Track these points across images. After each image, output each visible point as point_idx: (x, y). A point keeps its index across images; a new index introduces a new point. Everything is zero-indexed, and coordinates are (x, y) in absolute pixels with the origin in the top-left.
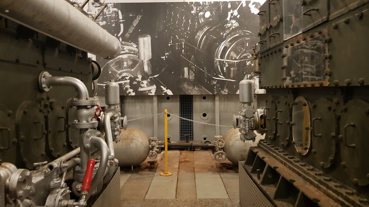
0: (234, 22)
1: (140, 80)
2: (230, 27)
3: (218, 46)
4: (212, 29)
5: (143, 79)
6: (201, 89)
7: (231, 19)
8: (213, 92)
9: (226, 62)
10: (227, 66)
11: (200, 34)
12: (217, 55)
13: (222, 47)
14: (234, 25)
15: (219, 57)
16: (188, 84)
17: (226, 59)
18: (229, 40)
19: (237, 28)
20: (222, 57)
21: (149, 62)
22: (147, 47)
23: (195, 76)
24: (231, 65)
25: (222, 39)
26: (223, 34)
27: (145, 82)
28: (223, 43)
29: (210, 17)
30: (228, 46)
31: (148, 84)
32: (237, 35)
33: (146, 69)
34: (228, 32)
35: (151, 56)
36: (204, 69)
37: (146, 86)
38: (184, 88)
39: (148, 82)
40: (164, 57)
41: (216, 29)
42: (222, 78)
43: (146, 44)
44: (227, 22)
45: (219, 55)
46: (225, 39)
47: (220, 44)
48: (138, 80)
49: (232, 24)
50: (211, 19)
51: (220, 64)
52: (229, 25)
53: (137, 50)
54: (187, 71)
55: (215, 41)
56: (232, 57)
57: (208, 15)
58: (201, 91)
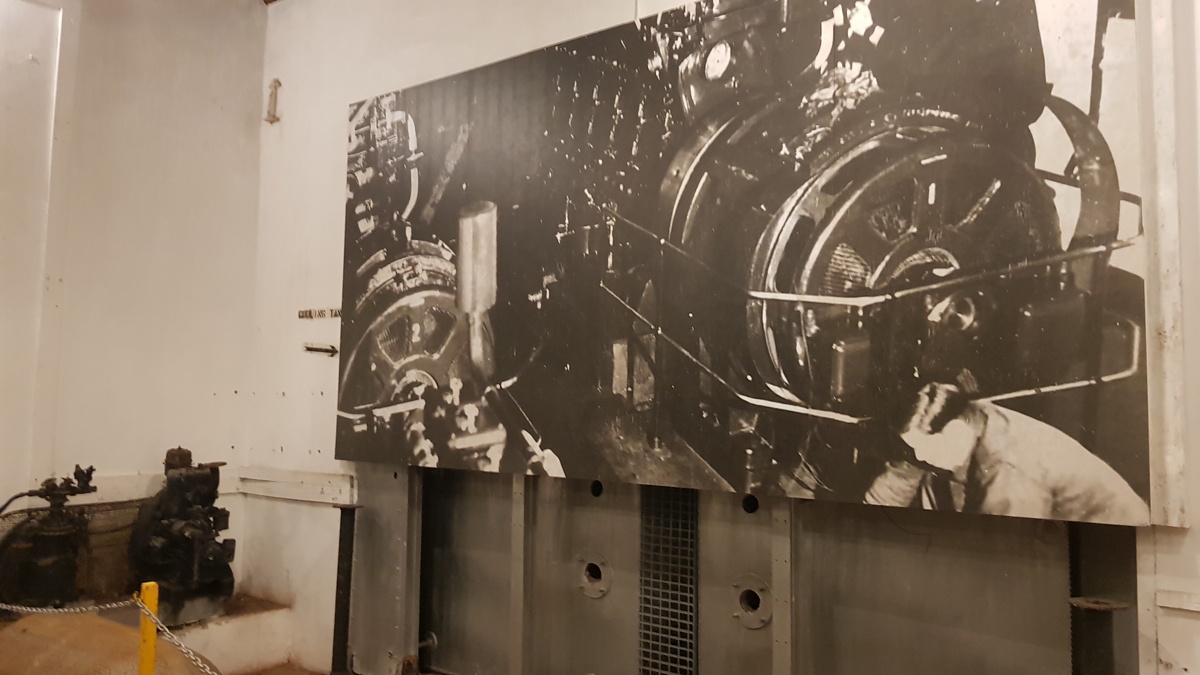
0: (851, 71)
1: (457, 403)
2: (831, 107)
3: (766, 222)
4: (737, 135)
5: (467, 396)
6: (682, 459)
7: (834, 58)
8: (738, 480)
9: (808, 305)
10: (814, 329)
11: (684, 169)
12: (759, 268)
13: (784, 227)
14: (852, 89)
15: (771, 282)
16: (627, 431)
17: (809, 292)
18: (821, 182)
19: (868, 107)
20: (785, 282)
21: (487, 321)
22: (483, 253)
23: (657, 388)
24: (834, 325)
25: (785, 181)
26: (793, 149)
27: (471, 410)
28: (790, 203)
29: (730, 71)
30: (818, 217)
31: (482, 419)
32: (871, 145)
33: (477, 350)
34: (817, 133)
35: (494, 295)
36: (695, 351)
37: (473, 429)
38: (610, 445)
39: (480, 409)
40: (539, 296)
41: (755, 131)
42: (784, 399)
43: (483, 242)
44: (814, 81)
45: (772, 271)
46: (804, 175)
47: (776, 207)
48: (448, 399)
49: (843, 85)
50: (733, 83)
51: (775, 324)
52: (825, 95)
53: (450, 268)
54: (624, 362)
55: (753, 193)
56: (840, 277)
57: (719, 60)
58: (684, 470)
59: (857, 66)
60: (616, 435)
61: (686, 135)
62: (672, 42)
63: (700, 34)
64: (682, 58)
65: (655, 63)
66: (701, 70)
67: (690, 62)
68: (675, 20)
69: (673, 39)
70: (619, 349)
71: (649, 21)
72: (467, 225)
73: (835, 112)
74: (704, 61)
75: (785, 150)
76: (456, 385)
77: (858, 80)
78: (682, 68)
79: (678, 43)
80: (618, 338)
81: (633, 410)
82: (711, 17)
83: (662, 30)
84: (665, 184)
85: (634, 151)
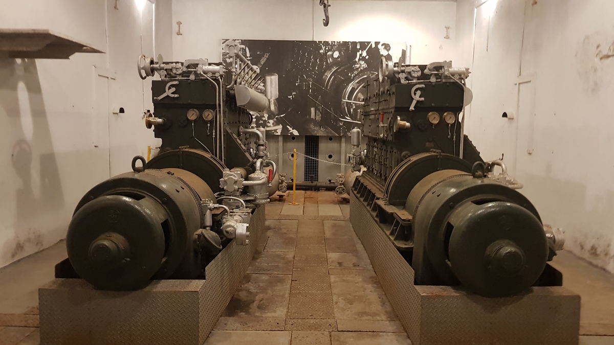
0: (362, 63)
2: (358, 68)
3: (346, 87)
4: (340, 70)
5: (269, 118)
6: (327, 130)
7: (359, 60)
8: (339, 133)
9: (353, 103)
10: (354, 107)
11: (328, 74)
12: (344, 95)
13: (349, 88)
14: (363, 66)
15: (346, 98)
16: (315, 125)
17: (354, 100)
18: (356, 81)
19: (365, 69)
20: (349, 98)
21: (276, 101)
22: (274, 85)
23: (322, 117)
24: (358, 107)
25: (350, 80)
27: (271, 121)
28: (350, 84)
29: (338, 57)
30: (356, 88)
31: (275, 123)
32: (365, 76)
33: (273, 108)
34: (356, 72)
35: (278, 95)
36: (331, 110)
37: (272, 125)
38: (310, 128)
39: (274, 121)
40: (291, 97)
41: (344, 70)
42: (348, 119)
43: (273, 83)
44: (355, 63)
45: (347, 96)
46: (353, 80)
47: (348, 85)
48: (264, 119)
49: (361, 65)
50: (339, 59)
51: (347, 106)
52: (358, 66)
53: (263, 88)
54: (314, 112)
55: (343, 81)
56: (359, 99)
57: (336, 54)
58: (327, 132)
59: (364, 62)
60: (312, 126)
61: (329, 67)
62: (325, 48)
63: (332, 48)
64: (328, 52)
65: (322, 51)
66: (332, 55)
67: (330, 53)
68: (326, 43)
69: (326, 47)
70: (313, 109)
71: (320, 42)
72: (268, 78)
73: (359, 69)
74: (333, 54)
75: (350, 75)
76: (266, 116)
77: (363, 65)
78: (328, 54)
79: (327, 48)
80: (313, 107)
81: (316, 121)
82: (335, 45)
83: (323, 44)
84: (324, 77)
85: (316, 69)
